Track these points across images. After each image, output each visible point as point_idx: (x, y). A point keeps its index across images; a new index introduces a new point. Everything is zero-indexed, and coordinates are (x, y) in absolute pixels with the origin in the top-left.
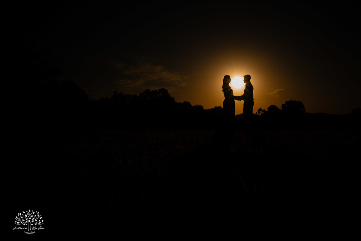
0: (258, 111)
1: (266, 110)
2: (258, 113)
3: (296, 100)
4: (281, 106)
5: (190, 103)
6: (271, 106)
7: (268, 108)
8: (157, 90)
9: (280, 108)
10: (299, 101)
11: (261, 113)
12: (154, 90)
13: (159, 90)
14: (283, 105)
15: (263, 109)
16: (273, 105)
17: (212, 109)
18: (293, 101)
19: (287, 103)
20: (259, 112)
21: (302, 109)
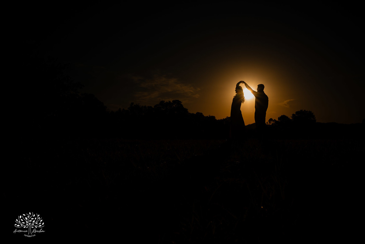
0: (269, 121)
1: (277, 120)
2: (268, 123)
3: (306, 110)
5: (202, 114)
6: (282, 116)
8: (172, 102)
9: (291, 118)
10: (309, 111)
11: (272, 122)
12: (168, 102)
14: (293, 115)
15: (273, 119)
16: (284, 115)
17: (224, 119)
18: (303, 110)
19: (297, 113)
20: (270, 122)
21: (312, 119)
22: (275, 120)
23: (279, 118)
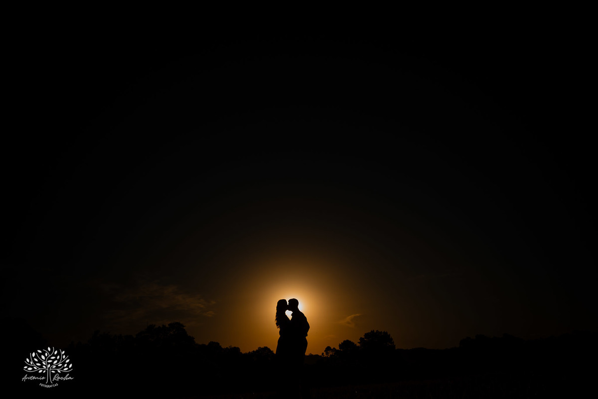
0: (325, 351)
1: (338, 348)
2: (325, 354)
3: (380, 331)
4: (359, 341)
5: (219, 344)
6: (344, 341)
7: (340, 346)
8: (167, 326)
9: (358, 345)
10: (384, 332)
11: (330, 353)
12: (161, 326)
13: (169, 325)
14: (361, 339)
15: (332, 348)
16: (347, 341)
17: (254, 351)
18: (375, 331)
19: (366, 335)
20: (327, 353)
21: (390, 344)
22: (334, 348)
23: (340, 345)
